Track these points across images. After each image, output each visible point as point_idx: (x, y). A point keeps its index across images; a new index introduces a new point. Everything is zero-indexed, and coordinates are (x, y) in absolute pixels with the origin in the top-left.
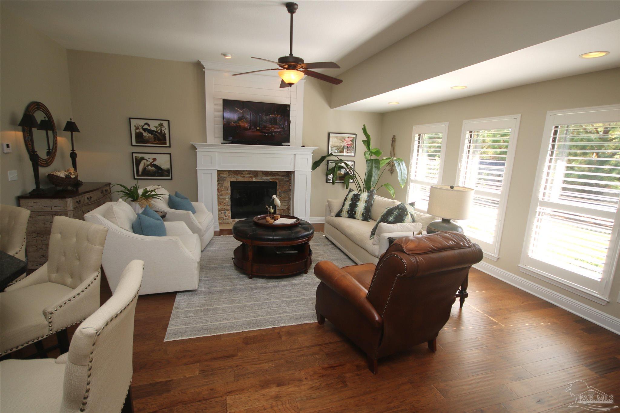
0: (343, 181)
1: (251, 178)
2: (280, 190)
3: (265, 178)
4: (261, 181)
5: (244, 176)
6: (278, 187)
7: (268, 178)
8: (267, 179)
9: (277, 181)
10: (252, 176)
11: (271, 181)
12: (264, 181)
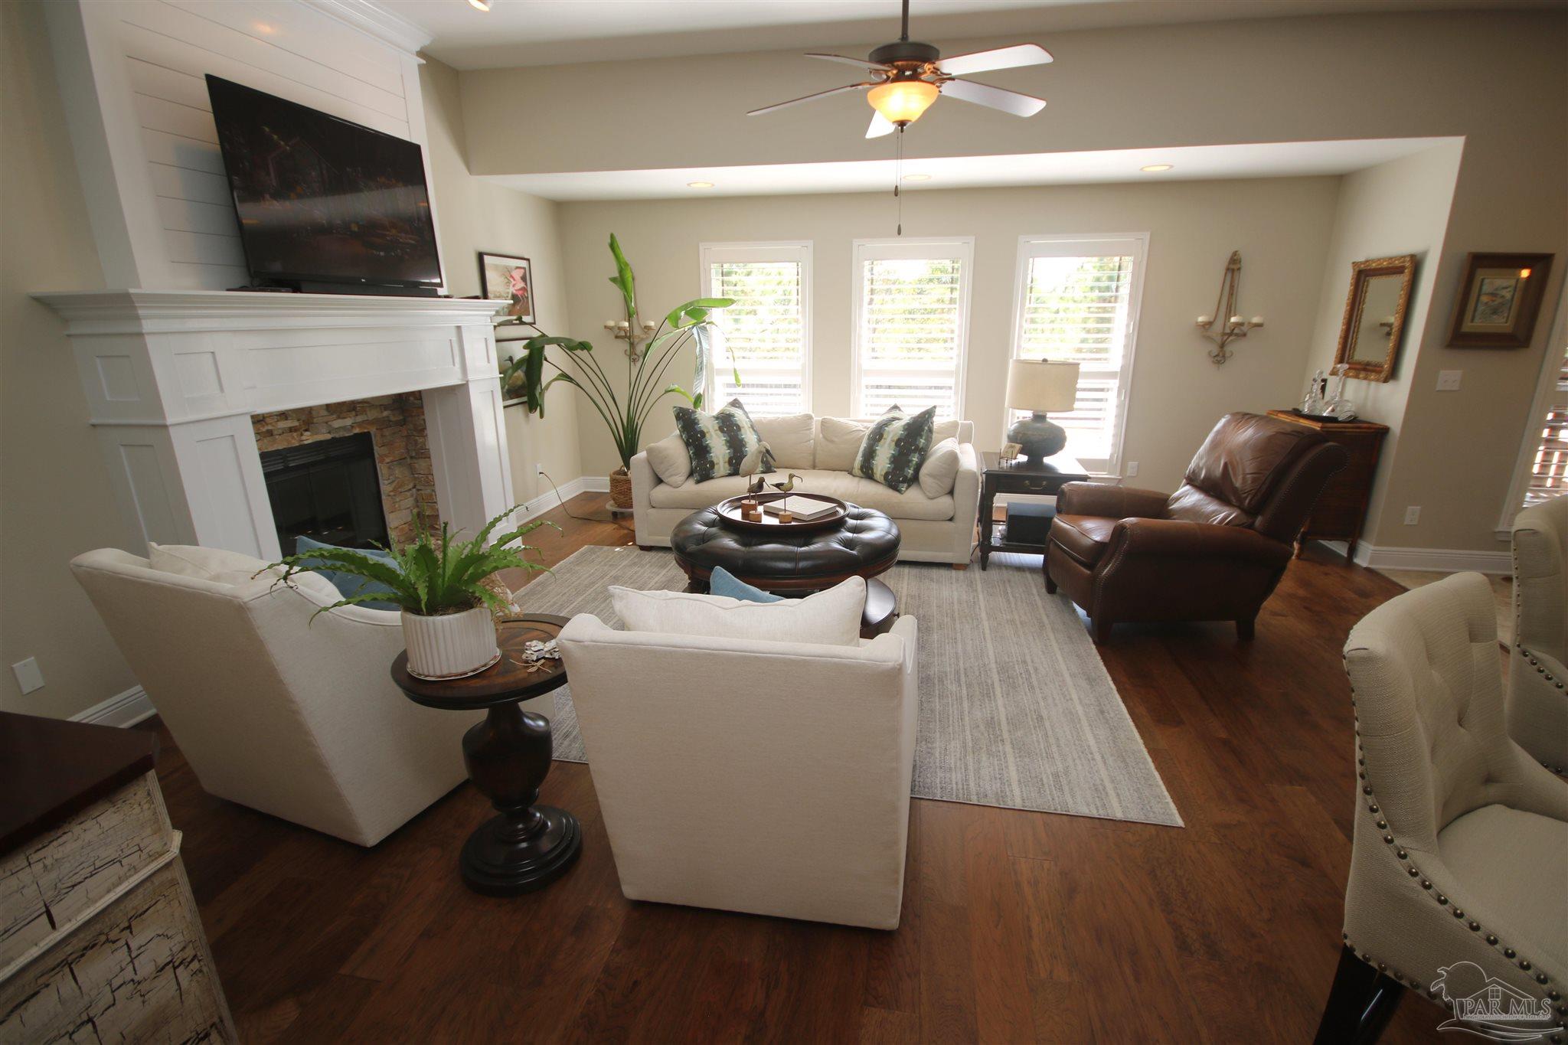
0: (525, 399)
1: (295, 434)
2: (388, 460)
3: (338, 424)
4: (329, 437)
5: (270, 427)
6: (378, 451)
7: (345, 425)
8: (344, 428)
9: (373, 430)
10: (296, 424)
11: (357, 431)
12: (337, 436)
